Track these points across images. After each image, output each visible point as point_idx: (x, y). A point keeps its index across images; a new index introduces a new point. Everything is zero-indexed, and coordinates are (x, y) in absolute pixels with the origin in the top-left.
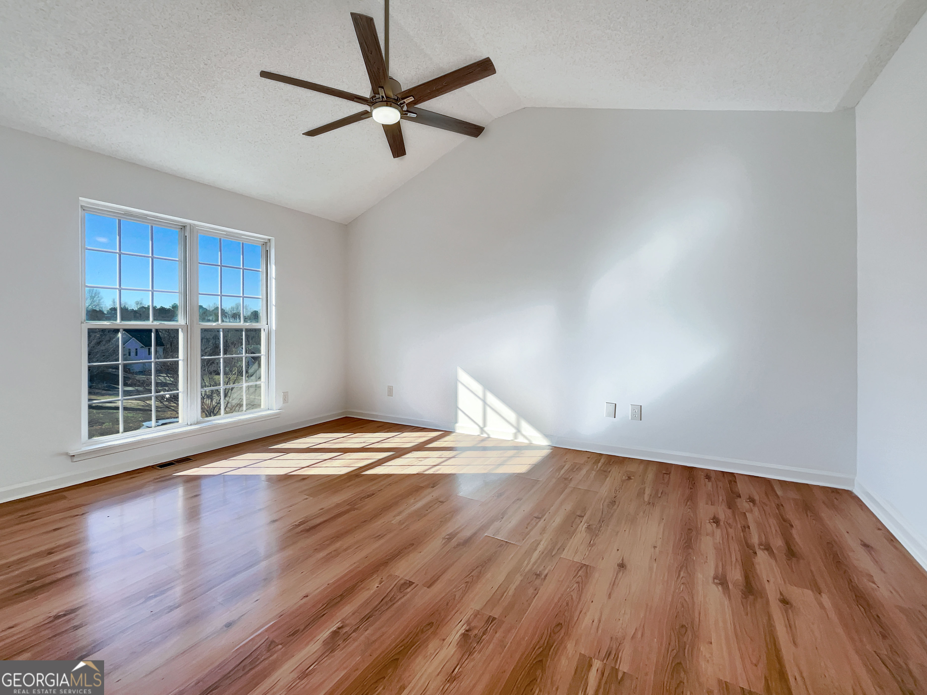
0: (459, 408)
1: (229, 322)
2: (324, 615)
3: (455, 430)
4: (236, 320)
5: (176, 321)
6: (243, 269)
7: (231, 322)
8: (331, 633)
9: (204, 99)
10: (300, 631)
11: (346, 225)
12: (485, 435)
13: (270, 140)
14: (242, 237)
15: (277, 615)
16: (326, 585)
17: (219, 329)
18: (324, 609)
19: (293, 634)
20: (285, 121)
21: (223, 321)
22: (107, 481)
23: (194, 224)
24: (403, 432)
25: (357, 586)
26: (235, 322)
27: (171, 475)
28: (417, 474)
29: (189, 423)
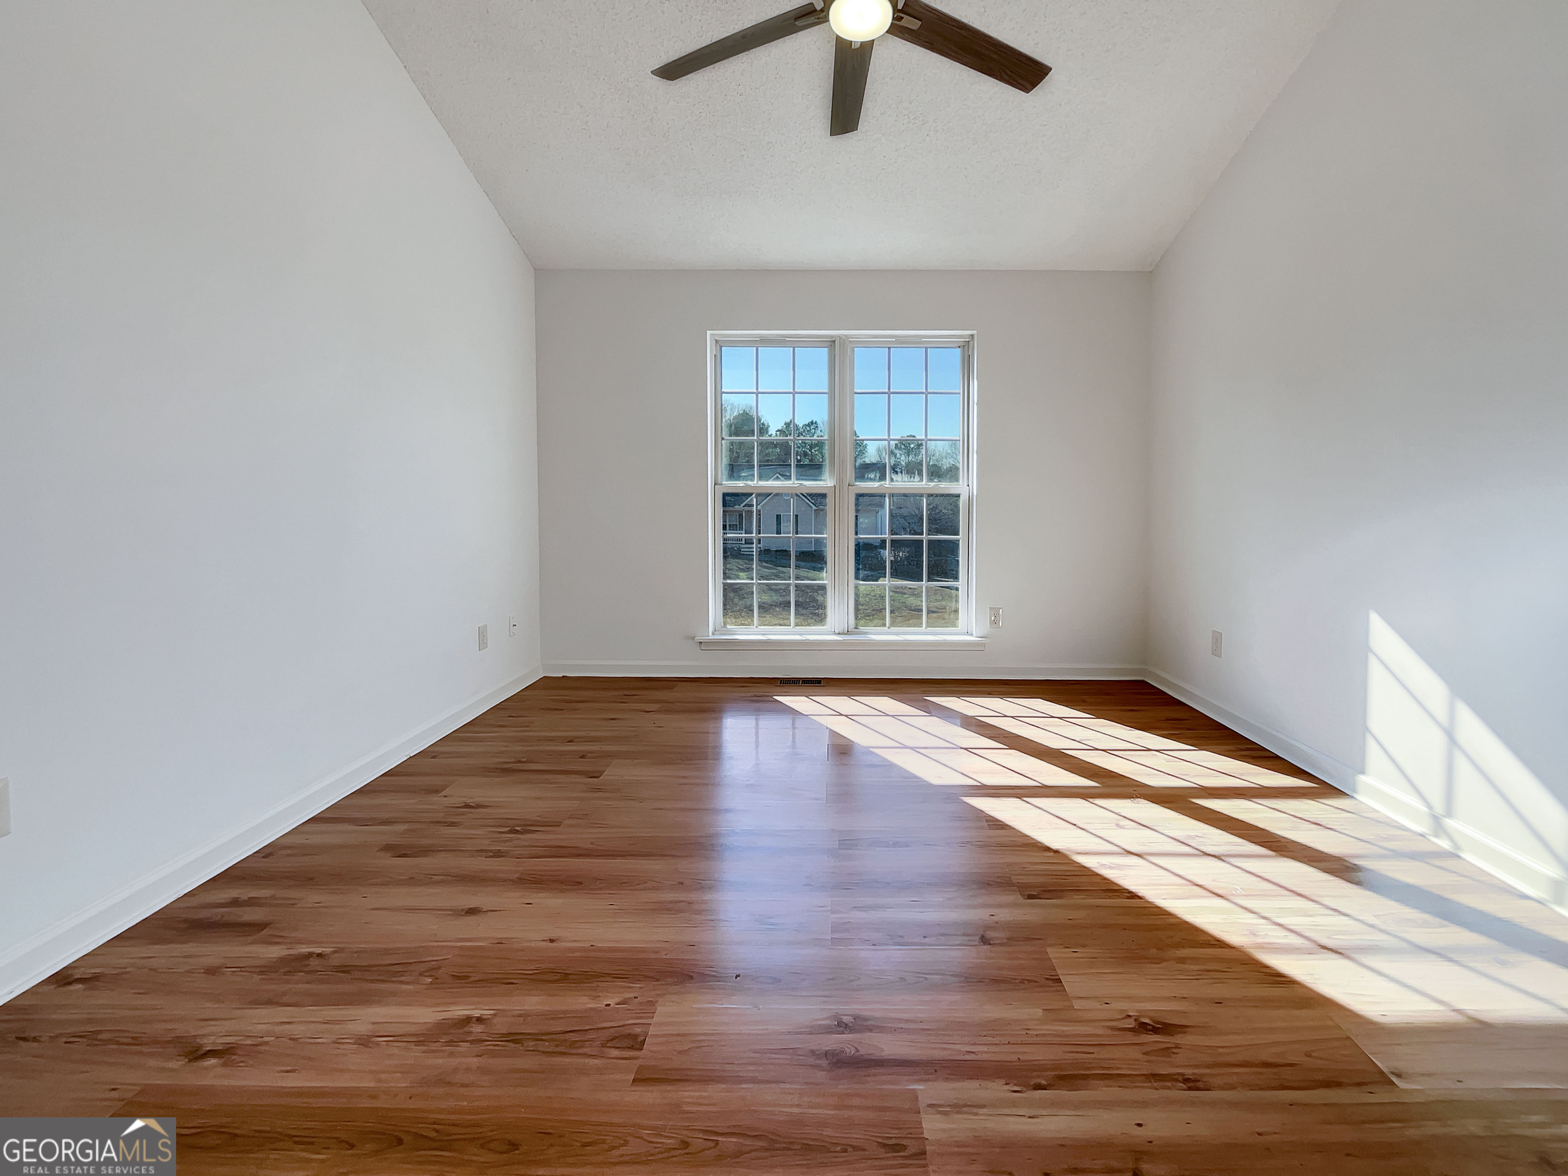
0: (1371, 733)
1: (902, 482)
2: (512, 983)
3: (1355, 792)
4: (914, 477)
5: (824, 480)
6: (926, 393)
7: (905, 482)
8: (465, 1018)
9: (771, 145)
10: (470, 980)
11: (1151, 272)
12: (1444, 844)
13: (895, 162)
14: (923, 340)
15: (497, 938)
16: (587, 945)
17: (885, 494)
18: (525, 977)
19: (458, 978)
20: (897, 118)
21: (892, 480)
22: (726, 682)
23: (845, 335)
24: (1202, 747)
25: (602, 979)
26: (912, 482)
27: (771, 696)
28: (1056, 852)
29: (837, 631)
